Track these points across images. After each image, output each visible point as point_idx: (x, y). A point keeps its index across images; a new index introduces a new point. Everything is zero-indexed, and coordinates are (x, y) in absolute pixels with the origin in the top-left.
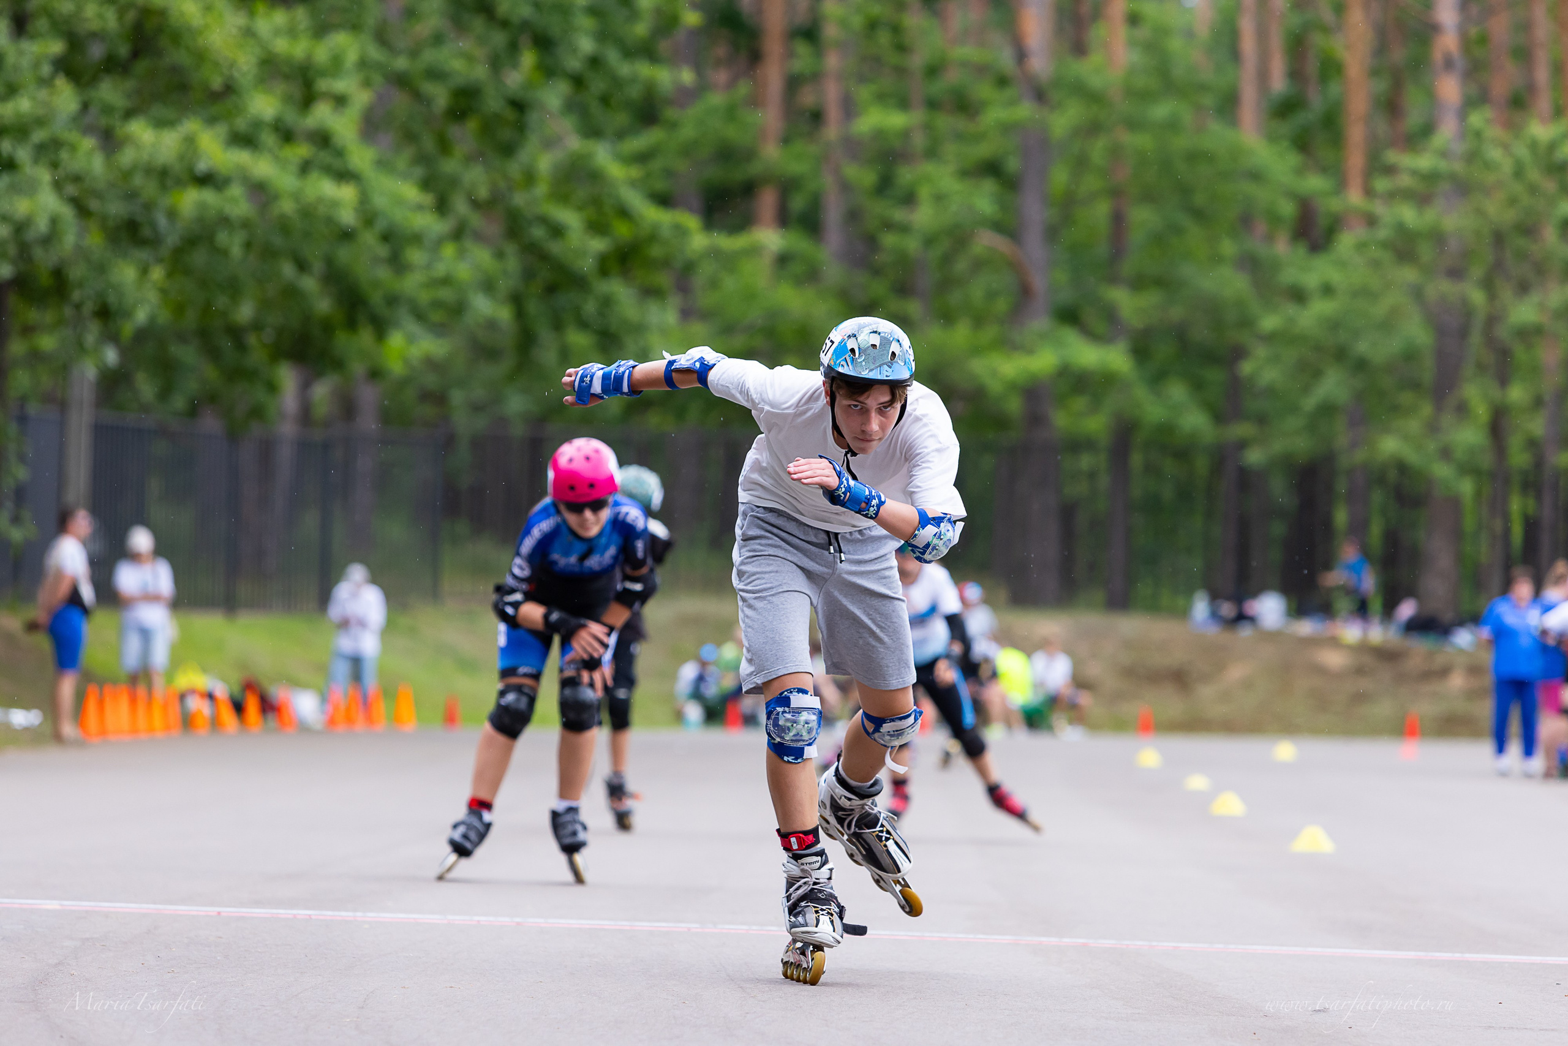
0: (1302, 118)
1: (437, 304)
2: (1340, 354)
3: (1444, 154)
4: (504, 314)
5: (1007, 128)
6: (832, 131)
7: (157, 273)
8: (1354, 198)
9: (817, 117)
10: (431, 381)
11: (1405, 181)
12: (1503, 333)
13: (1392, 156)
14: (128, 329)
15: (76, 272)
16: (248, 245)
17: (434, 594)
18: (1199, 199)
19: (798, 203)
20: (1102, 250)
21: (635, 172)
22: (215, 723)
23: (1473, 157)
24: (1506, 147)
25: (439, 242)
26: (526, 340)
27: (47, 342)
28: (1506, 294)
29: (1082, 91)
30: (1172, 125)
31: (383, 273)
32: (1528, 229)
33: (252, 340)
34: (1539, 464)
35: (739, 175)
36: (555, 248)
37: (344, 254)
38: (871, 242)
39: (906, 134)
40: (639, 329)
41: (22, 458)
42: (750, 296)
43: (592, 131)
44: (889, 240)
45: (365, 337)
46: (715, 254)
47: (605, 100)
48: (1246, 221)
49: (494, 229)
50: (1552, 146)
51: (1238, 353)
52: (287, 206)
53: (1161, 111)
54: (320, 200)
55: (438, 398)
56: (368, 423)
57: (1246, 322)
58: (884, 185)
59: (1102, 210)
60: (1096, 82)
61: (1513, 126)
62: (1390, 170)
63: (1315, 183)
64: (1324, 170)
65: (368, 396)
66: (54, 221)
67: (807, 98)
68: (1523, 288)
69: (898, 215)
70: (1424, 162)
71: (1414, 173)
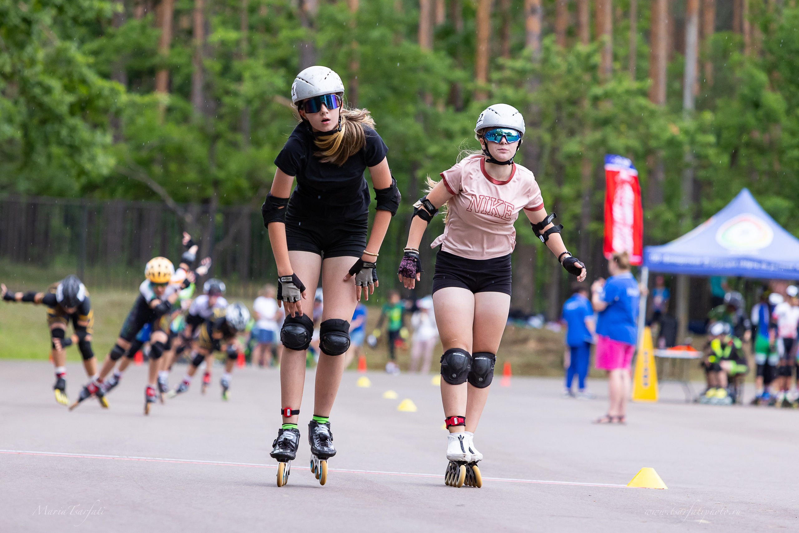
0: (453, 39)
3: (529, 59)
4: (18, 134)
5: (292, 41)
6: (198, 41)
8: (481, 82)
9: (190, 33)
11: (508, 73)
12: (560, 157)
13: (501, 60)
18: (396, 82)
19: (178, 80)
21: (91, 60)
23: (545, 61)
24: (564, 57)
26: (29, 148)
28: (562, 136)
29: (334, 22)
30: (382, 41)
32: (574, 102)
34: (579, 228)
35: (148, 63)
36: (46, 99)
38: (218, 101)
39: (238, 43)
40: (90, 145)
42: (151, 129)
43: (67, 37)
44: (227, 100)
46: (133, 104)
47: (75, 20)
48: (422, 94)
49: (14, 90)
50: (589, 56)
51: (416, 166)
53: (376, 34)
57: (421, 149)
58: (226, 70)
60: (340, 17)
61: (569, 46)
62: (500, 68)
63: (459, 74)
64: (464, 68)
67: (185, 23)
68: (572, 133)
69: (233, 87)
70: (519, 64)
71: (513, 69)
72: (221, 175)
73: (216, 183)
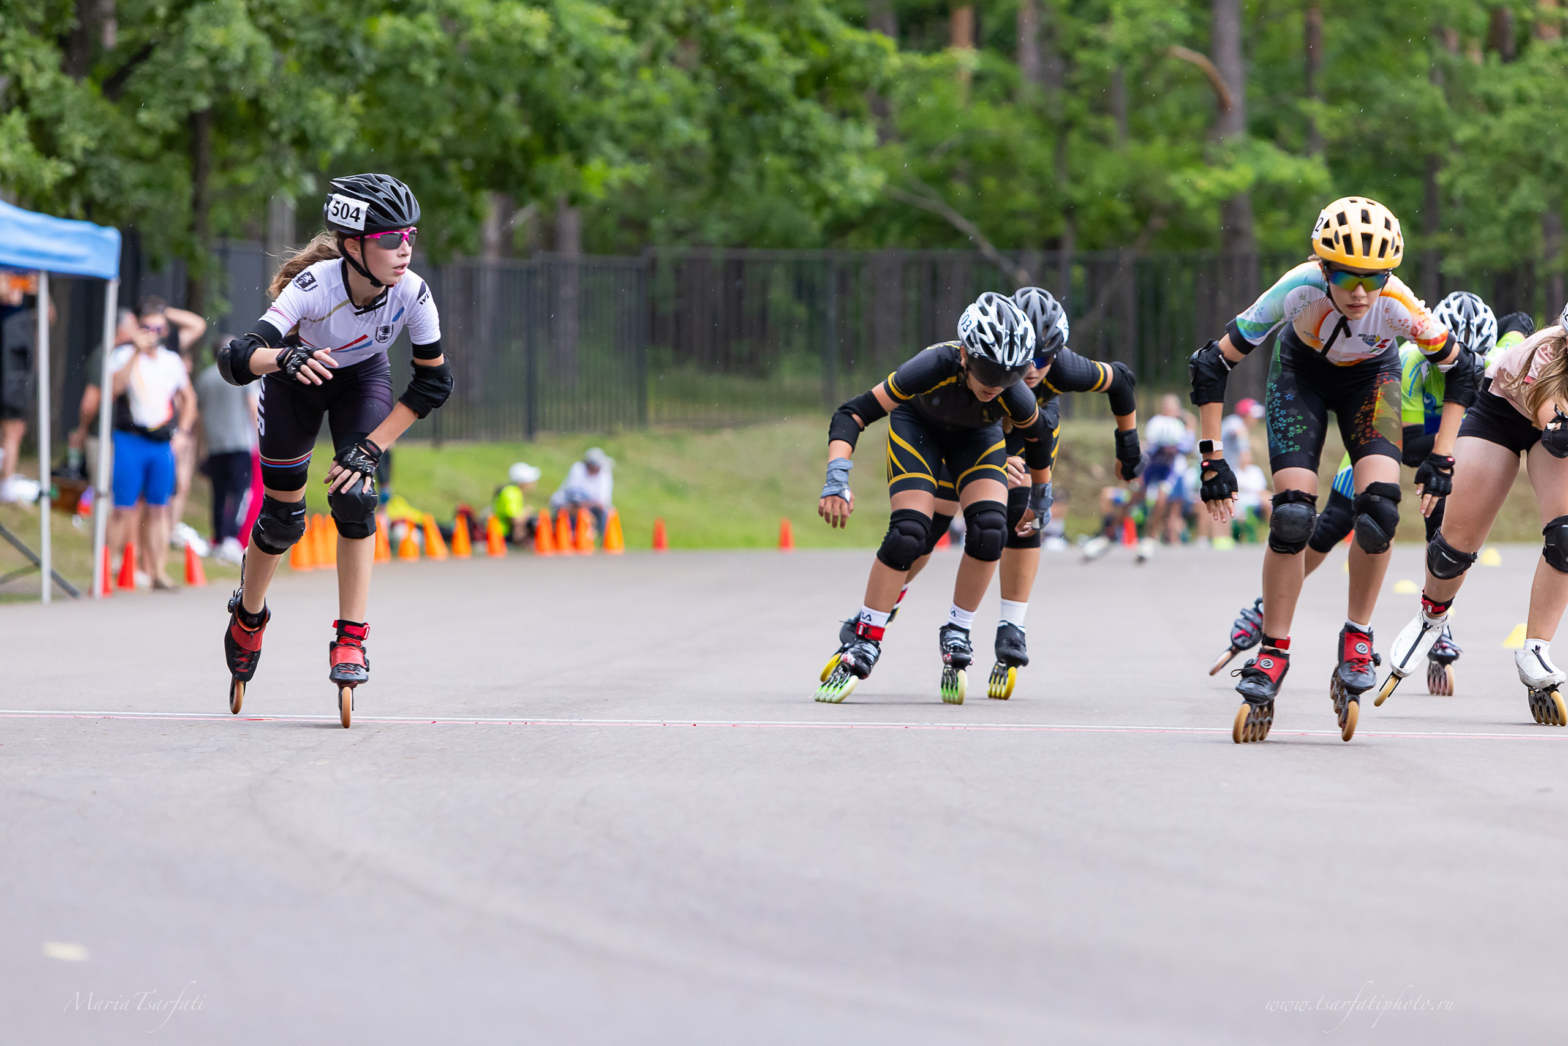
1: (634, 127)
2: (1535, 163)
4: (702, 137)
7: (354, 100)
8: (1546, 6)
10: (631, 207)
14: (325, 158)
15: (272, 103)
16: (442, 73)
17: (640, 419)
18: (1391, 12)
19: (991, 23)
20: (1296, 64)
22: (425, 551)
25: (634, 67)
26: (723, 162)
27: (246, 176)
31: (578, 97)
33: (452, 167)
36: (751, 68)
37: (541, 80)
38: (1067, 58)
40: (836, 149)
41: (224, 294)
42: (945, 116)
44: (1083, 56)
45: (564, 161)
46: (912, 72)
48: (1439, 32)
49: (692, 54)
51: (1434, 163)
52: (479, 33)
54: (515, 25)
55: (639, 225)
56: (571, 250)
57: (1442, 133)
59: (1295, 23)
65: (571, 222)
66: (249, 50)
69: (1093, 31)
72: (1079, 194)
73: (1070, 211)
